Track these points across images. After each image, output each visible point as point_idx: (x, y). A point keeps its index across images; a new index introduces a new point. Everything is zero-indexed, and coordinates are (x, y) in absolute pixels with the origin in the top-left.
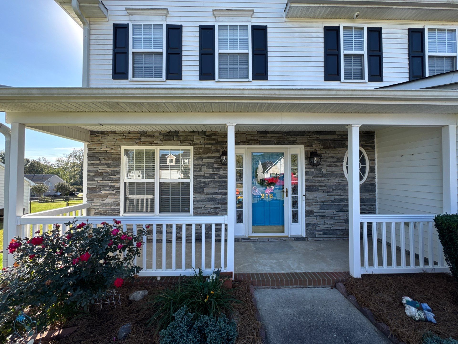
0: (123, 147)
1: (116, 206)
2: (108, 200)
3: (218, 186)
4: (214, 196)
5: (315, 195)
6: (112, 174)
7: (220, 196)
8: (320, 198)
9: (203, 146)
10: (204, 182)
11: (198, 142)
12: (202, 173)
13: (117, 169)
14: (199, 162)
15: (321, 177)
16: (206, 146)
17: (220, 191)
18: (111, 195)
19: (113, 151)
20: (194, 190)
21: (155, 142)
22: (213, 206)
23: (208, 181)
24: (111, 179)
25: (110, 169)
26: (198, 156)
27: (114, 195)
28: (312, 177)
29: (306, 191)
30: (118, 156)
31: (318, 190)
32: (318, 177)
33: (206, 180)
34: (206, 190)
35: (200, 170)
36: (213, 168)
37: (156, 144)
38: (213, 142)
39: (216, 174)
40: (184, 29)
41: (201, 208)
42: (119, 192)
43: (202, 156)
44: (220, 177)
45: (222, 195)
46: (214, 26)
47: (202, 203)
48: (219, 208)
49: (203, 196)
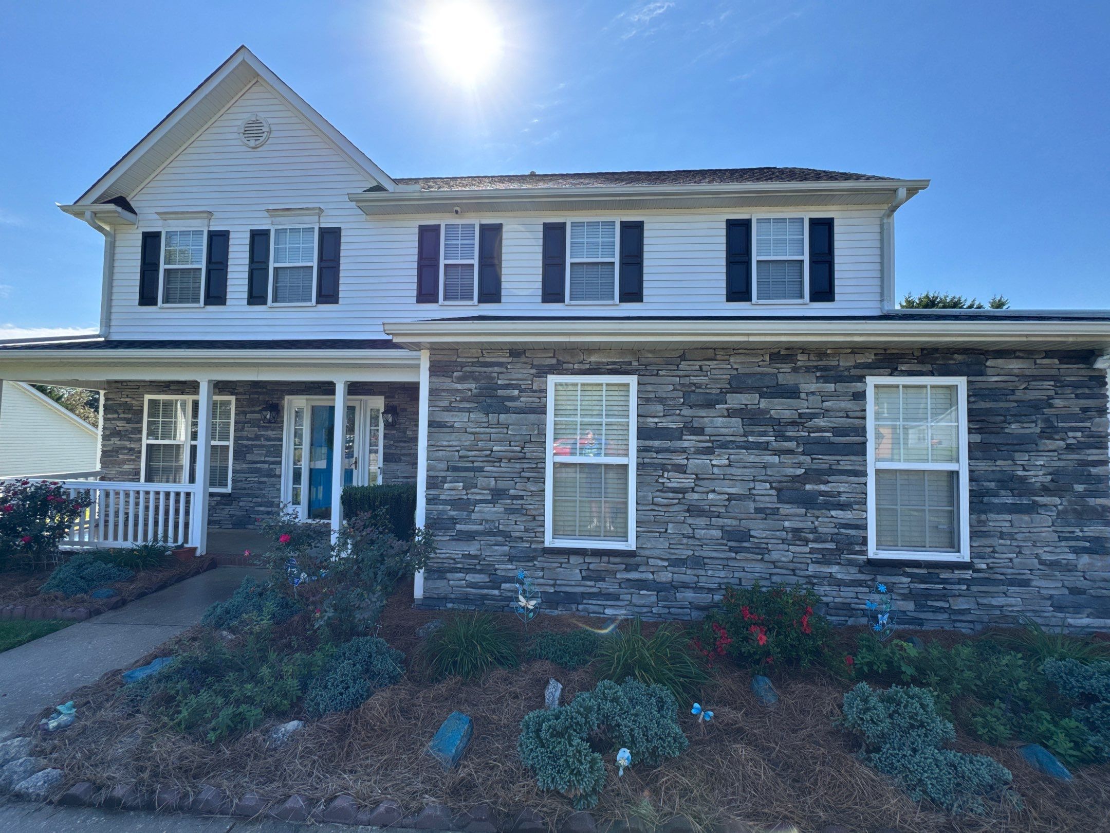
0: (147, 397)
1: (136, 475)
2: (126, 466)
3: (264, 452)
4: (258, 466)
5: (396, 467)
6: (132, 433)
7: (266, 466)
8: (402, 472)
9: (247, 397)
10: (246, 446)
11: (241, 390)
12: (245, 434)
13: (138, 425)
14: (242, 418)
15: (405, 442)
16: (252, 396)
17: (267, 459)
18: (130, 460)
19: (134, 402)
20: (234, 456)
21: (187, 390)
22: (256, 479)
23: (252, 445)
24: (130, 440)
25: (129, 426)
26: (241, 409)
27: (134, 461)
28: (392, 442)
29: (384, 461)
30: (140, 408)
31: (400, 460)
32: (401, 442)
33: (250, 443)
34: (249, 457)
35: (242, 430)
36: (259, 427)
37: (188, 393)
38: (259, 390)
39: (262, 436)
40: (231, 236)
41: (242, 481)
42: (140, 457)
43: (247, 409)
44: (266, 440)
45: (270, 464)
46: (269, 230)
47: (242, 475)
48: (264, 482)
49: (244, 466)
